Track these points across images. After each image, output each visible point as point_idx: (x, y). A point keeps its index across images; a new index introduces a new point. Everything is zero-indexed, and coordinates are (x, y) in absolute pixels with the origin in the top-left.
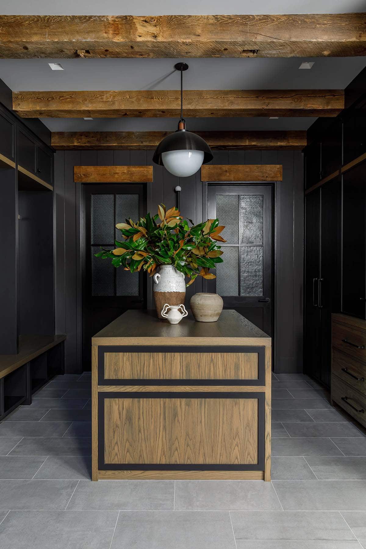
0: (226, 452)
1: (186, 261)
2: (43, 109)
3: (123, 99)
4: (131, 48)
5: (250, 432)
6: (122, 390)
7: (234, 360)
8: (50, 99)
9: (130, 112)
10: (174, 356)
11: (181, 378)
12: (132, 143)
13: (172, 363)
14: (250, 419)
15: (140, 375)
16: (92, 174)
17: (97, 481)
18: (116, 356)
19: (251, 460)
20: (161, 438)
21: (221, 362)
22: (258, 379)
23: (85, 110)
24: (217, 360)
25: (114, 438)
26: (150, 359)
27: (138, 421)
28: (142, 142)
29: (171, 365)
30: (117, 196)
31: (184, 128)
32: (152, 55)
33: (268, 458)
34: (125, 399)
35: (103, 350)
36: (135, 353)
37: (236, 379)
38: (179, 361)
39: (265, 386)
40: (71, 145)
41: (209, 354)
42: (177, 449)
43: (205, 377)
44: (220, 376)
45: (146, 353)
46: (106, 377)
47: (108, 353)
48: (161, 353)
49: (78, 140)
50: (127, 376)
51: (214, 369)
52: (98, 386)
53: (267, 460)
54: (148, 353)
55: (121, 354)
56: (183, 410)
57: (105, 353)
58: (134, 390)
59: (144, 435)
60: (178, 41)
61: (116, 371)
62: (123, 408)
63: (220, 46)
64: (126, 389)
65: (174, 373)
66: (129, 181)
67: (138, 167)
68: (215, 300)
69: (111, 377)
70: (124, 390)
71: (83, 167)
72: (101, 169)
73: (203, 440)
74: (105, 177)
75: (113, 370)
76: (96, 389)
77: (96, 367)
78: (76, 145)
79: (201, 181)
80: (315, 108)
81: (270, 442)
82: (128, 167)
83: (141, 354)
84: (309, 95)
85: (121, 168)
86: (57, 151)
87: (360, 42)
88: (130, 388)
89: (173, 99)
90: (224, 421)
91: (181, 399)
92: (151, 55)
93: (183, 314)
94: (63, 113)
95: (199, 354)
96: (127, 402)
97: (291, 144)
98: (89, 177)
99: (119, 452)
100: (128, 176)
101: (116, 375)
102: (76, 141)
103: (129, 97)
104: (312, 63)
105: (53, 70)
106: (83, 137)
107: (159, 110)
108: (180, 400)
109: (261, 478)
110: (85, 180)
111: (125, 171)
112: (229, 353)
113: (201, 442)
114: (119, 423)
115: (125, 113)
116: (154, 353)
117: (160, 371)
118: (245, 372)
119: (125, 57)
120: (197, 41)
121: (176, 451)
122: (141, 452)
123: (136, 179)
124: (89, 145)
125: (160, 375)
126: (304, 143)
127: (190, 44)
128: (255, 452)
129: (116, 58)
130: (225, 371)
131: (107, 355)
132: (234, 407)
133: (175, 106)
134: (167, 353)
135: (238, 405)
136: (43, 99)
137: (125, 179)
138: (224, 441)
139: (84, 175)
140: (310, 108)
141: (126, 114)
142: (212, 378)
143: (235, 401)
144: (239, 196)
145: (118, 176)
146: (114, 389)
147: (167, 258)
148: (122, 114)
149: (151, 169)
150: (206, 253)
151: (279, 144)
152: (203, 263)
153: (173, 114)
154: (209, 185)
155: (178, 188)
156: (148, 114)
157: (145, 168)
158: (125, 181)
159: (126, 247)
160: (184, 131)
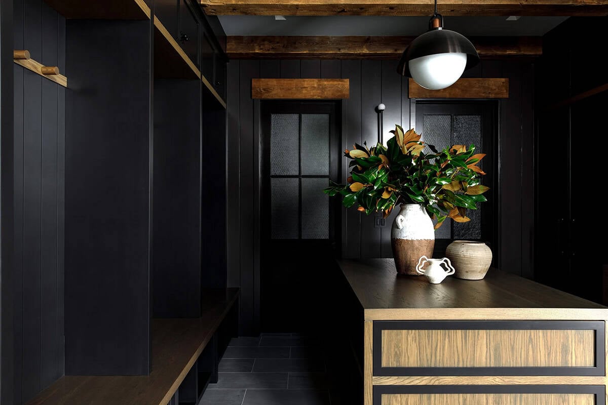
1: (436, 199)
6: (406, 382)
7: (562, 340)
9: (350, 7)
10: (478, 334)
11: (488, 366)
12: (326, 51)
13: (476, 344)
15: (431, 361)
16: (274, 89)
18: (397, 335)
21: (544, 343)
22: (595, 365)
23: (294, 4)
24: (538, 340)
26: (445, 340)
28: (339, 50)
29: (474, 347)
30: (303, 116)
31: (441, 26)
34: (409, 395)
35: (380, 326)
36: (423, 331)
37: (564, 365)
38: (485, 341)
39: (605, 376)
40: (251, 52)
41: (527, 332)
43: (520, 363)
44: (542, 362)
45: (439, 331)
46: (384, 364)
47: (387, 331)
48: (460, 331)
49: (260, 47)
50: (413, 362)
51: (533, 353)
52: (374, 377)
54: (442, 331)
55: (404, 332)
57: (383, 331)
58: (423, 382)
61: (397, 356)
65: (478, 359)
66: (320, 98)
67: (331, 80)
69: (391, 364)
70: (410, 383)
71: (263, 79)
72: (285, 82)
74: (290, 92)
75: (393, 353)
76: (370, 381)
77: (370, 351)
78: (257, 53)
79: (408, 98)
82: (319, 81)
83: (432, 332)
85: (310, 81)
86: (231, 61)
88: (417, 379)
91: (488, 394)
93: (448, 272)
94: (263, 9)
95: (512, 331)
96: (413, 399)
97: (522, 52)
98: (271, 92)
100: (319, 91)
101: (398, 361)
102: (257, 47)
106: (266, 42)
107: (387, 6)
108: (487, 396)
110: (266, 96)
111: (316, 86)
112: (555, 331)
115: (342, 9)
116: (450, 331)
117: (458, 355)
118: (576, 357)
123: (328, 94)
124: (273, 52)
125: (459, 361)
126: (539, 52)
130: (549, 354)
131: (385, 334)
134: (468, 331)
135: (567, 403)
137: (315, 95)
139: (264, 89)
141: (343, 11)
142: (531, 365)
144: (451, 116)
145: (306, 91)
146: (396, 381)
147: (418, 196)
148: (339, 10)
149: (346, 83)
150: (464, 189)
151: (508, 53)
152: (460, 201)
153: (403, 11)
154: (418, 102)
155: (382, 107)
156: (371, 11)
157: (340, 81)
158: (315, 97)
159: (364, 181)
160: (440, 29)
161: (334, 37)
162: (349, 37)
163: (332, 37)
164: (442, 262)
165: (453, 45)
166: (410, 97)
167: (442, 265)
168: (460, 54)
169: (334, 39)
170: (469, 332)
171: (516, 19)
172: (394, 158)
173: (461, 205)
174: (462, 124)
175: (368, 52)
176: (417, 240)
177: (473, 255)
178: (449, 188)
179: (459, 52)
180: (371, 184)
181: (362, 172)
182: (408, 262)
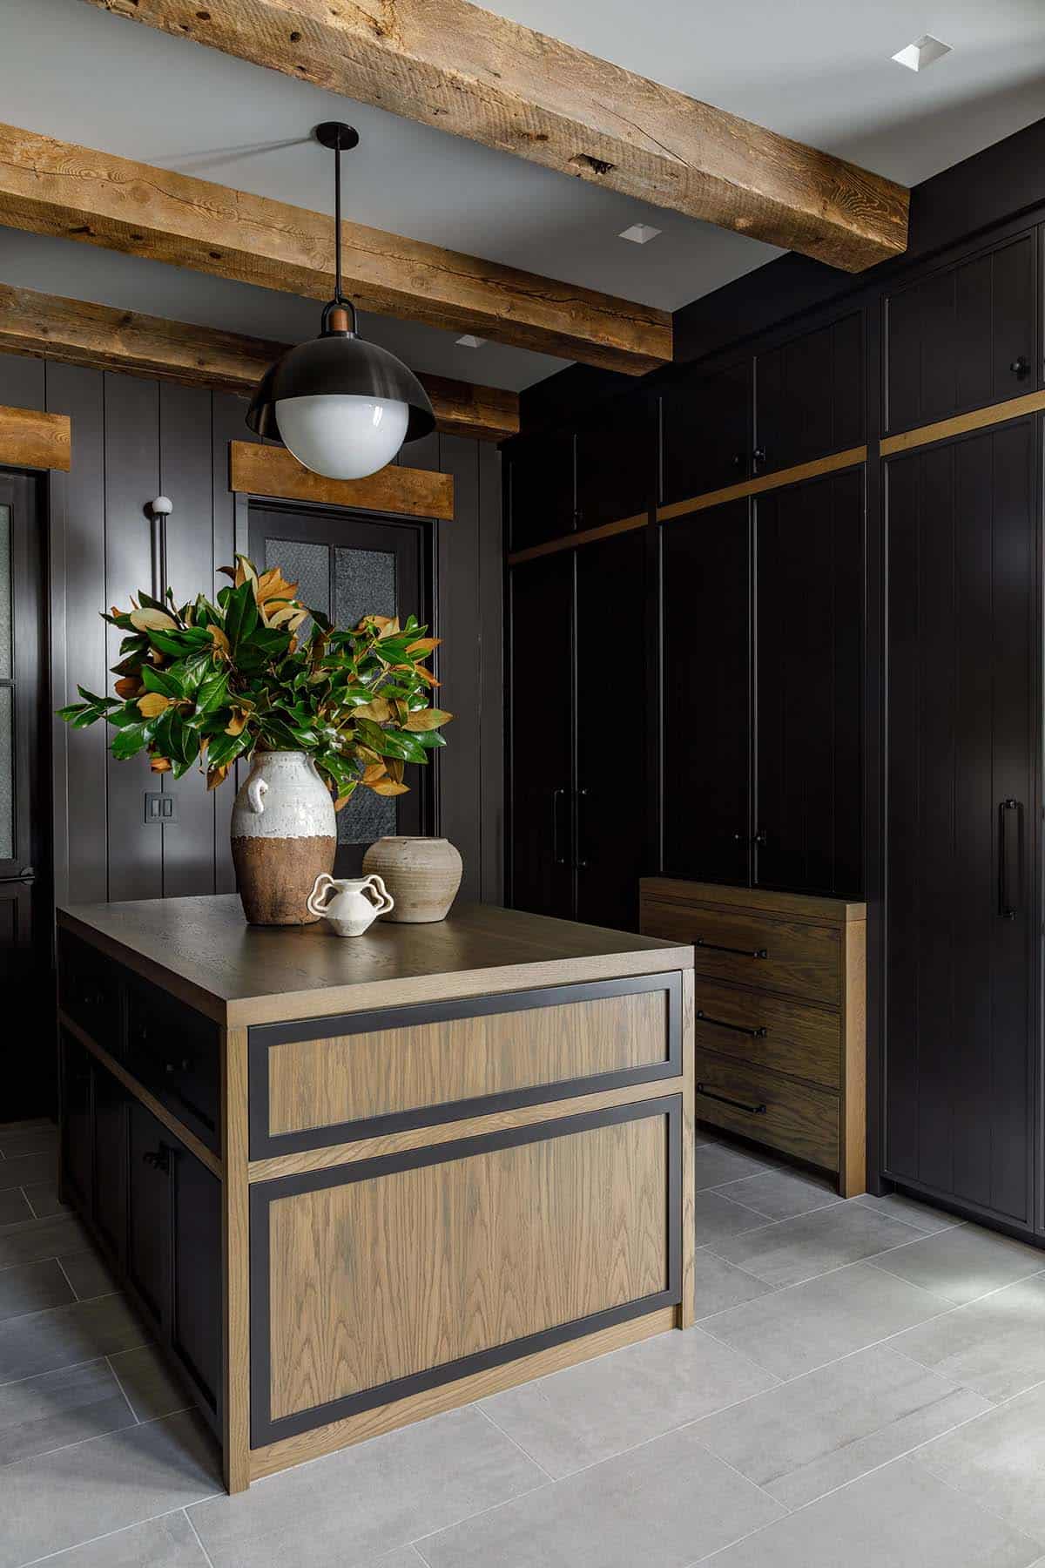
0: (598, 1279)
3: (86, 175)
4: (289, 38)
5: (650, 1207)
6: (325, 1163)
10: (471, 1027)
11: (491, 1092)
12: (6, 327)
13: (467, 1048)
14: (649, 1172)
15: (378, 1103)
17: (248, 1487)
18: (304, 1053)
19: (652, 1282)
20: (436, 1285)
21: (587, 1030)
22: (668, 1059)
24: (577, 1024)
25: (299, 1328)
27: (373, 1252)
28: (45, 331)
29: (464, 1057)
32: (336, 80)
33: (690, 1264)
34: (333, 1189)
35: (264, 1038)
36: (360, 1034)
37: (619, 1067)
38: (484, 1042)
39: (682, 1075)
41: (558, 1010)
42: (479, 1309)
43: (547, 1076)
44: (584, 1068)
45: (392, 1031)
46: (274, 1129)
47: (279, 1048)
48: (434, 1024)
50: (338, 1112)
51: (569, 1048)
52: (251, 1165)
53: (687, 1271)
54: (396, 1029)
55: (320, 1043)
56: (496, 1183)
57: (270, 1049)
58: (360, 1154)
59: (391, 1292)
60: (443, 69)
61: (305, 1102)
62: (327, 1223)
63: (537, 123)
64: (337, 1158)
65: (470, 1079)
67: (17, 412)
69: (290, 1126)
70: (333, 1161)
73: (544, 1262)
76: (243, 1174)
77: (242, 1102)
79: (230, 491)
80: (614, 345)
81: (693, 1223)
83: (378, 1036)
84: (601, 308)
87: (822, 222)
88: (349, 1149)
89: (255, 224)
91: (491, 1154)
92: (333, 81)
93: (379, 906)
95: (533, 1011)
96: (339, 1196)
97: (481, 422)
99: (314, 1366)
101: (306, 1116)
103: (109, 176)
104: (653, 232)
107: (204, 246)
108: (487, 1158)
109: (670, 1324)
112: (605, 1000)
113: (538, 1268)
114: (314, 1272)
115: (82, 226)
116: (413, 1027)
118: (639, 1047)
119: (248, 57)
120: (493, 89)
121: (477, 1315)
122: (383, 1346)
123: (11, 452)
125: (433, 1093)
126: (513, 426)
127: (466, 91)
128: (661, 1259)
129: (217, 51)
130: (596, 1050)
131: (276, 1053)
132: (616, 1148)
133: (261, 245)
134: (451, 1023)
135: (624, 1140)
138: (594, 1249)
140: (603, 343)
141: (86, 230)
144: (330, 548)
146: (302, 1164)
147: (304, 731)
148: (71, 226)
149: (63, 427)
150: (401, 718)
151: (453, 417)
152: (392, 746)
153: (243, 269)
154: (254, 504)
155: (164, 504)
156: (164, 250)
157: (42, 418)
159: (171, 689)
160: (350, 336)
161: (32, 294)
162: (73, 302)
163: (24, 292)
164: (367, 884)
165: (383, 379)
166: (233, 489)
167: (367, 892)
168: (396, 402)
169: (28, 297)
170: (453, 1025)
171: (475, 346)
172: (244, 637)
173: (393, 754)
174: (354, 570)
175: (127, 354)
176: (301, 838)
177: (428, 866)
178: (367, 714)
179: (396, 399)
180: (186, 700)
181: (162, 666)
182: (279, 894)
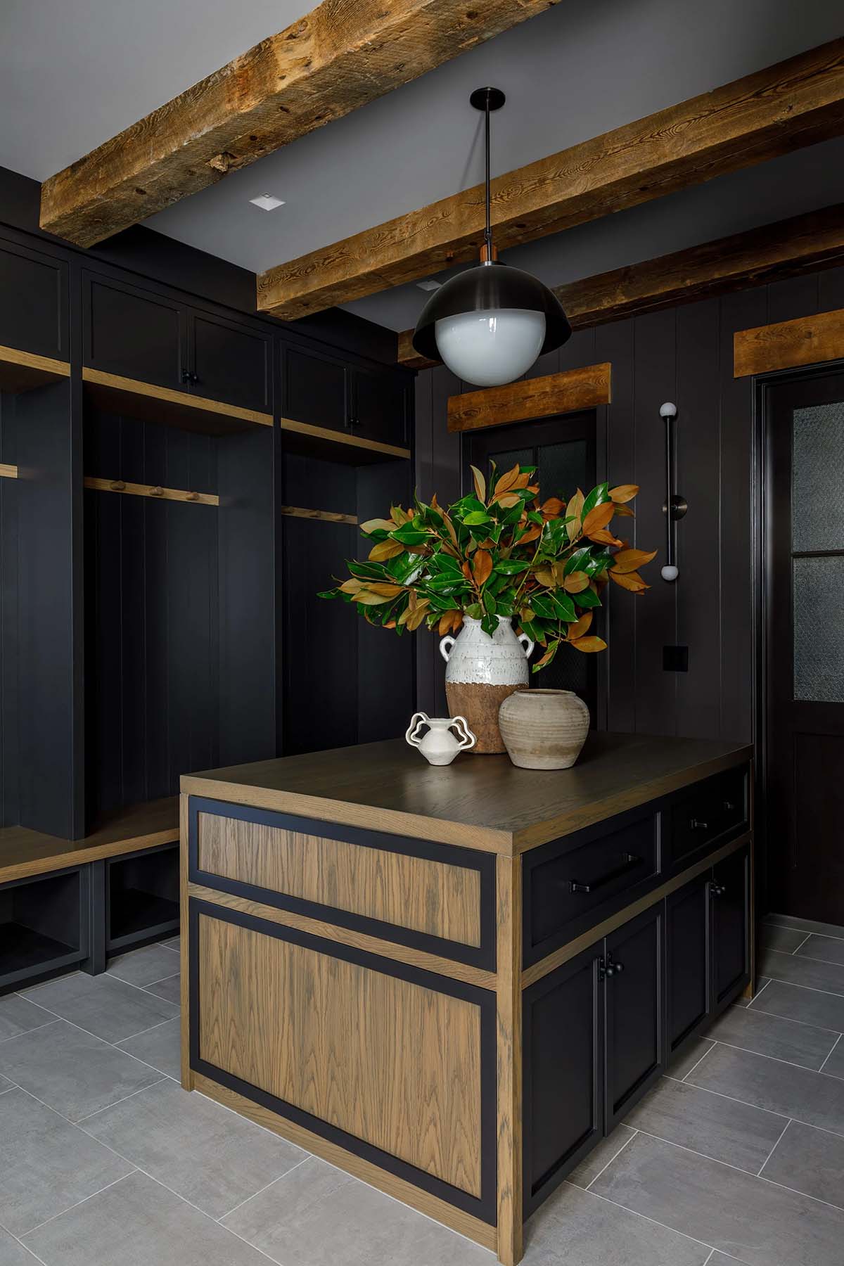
0: (409, 1129)
2: (299, 294)
3: (431, 223)
4: (285, 113)
5: (463, 1097)
6: (222, 902)
7: (427, 881)
8: (309, 270)
9: (451, 249)
10: (308, 842)
11: (321, 902)
13: (305, 858)
14: (462, 1060)
16: (480, 409)
18: (217, 822)
19: (466, 1180)
20: (285, 1038)
21: (399, 878)
22: (482, 945)
24: (390, 873)
25: (213, 1007)
26: (267, 841)
27: (249, 983)
29: (303, 863)
30: (540, 450)
32: (337, 108)
33: (506, 1193)
37: (431, 932)
38: (316, 856)
39: (496, 973)
41: (374, 852)
42: (313, 1079)
43: (366, 910)
45: (261, 826)
46: (201, 866)
47: (205, 815)
48: (286, 831)
50: (231, 871)
51: (383, 893)
52: (190, 884)
53: (503, 1198)
55: (224, 819)
56: (325, 982)
57: (200, 814)
59: (259, 1020)
60: (348, 50)
61: (215, 857)
62: (226, 945)
64: (228, 902)
65: (307, 884)
66: (555, 412)
67: (576, 373)
68: (542, 709)
70: (226, 904)
72: (499, 392)
74: (506, 410)
75: (211, 853)
81: (510, 1149)
82: (553, 379)
85: (538, 383)
86: (420, 372)
88: (233, 900)
89: (534, 186)
90: (404, 1043)
92: (335, 109)
93: (463, 742)
95: (353, 846)
96: (232, 931)
98: (475, 416)
99: (220, 1040)
100: (553, 400)
101: (216, 866)
103: (443, 215)
105: (268, 210)
107: (508, 225)
109: (493, 1244)
110: (469, 425)
111: (548, 389)
112: (416, 858)
113: (357, 1079)
114: (220, 975)
116: (274, 829)
117: (283, 872)
118: (450, 920)
120: (386, 28)
121: (312, 1084)
122: (254, 1057)
123: (571, 402)
127: (378, 46)
128: (476, 1162)
130: (407, 904)
131: (204, 819)
132: (427, 1011)
133: (538, 201)
134: (294, 832)
136: (300, 274)
137: (548, 409)
138: (406, 1098)
139: (466, 414)
142: (380, 917)
143: (428, 997)
145: (531, 404)
146: (212, 896)
149: (606, 371)
155: (668, 409)
157: (591, 371)
158: (547, 412)
164: (452, 723)
166: (736, 376)
169: (562, 291)
175: (626, 301)
